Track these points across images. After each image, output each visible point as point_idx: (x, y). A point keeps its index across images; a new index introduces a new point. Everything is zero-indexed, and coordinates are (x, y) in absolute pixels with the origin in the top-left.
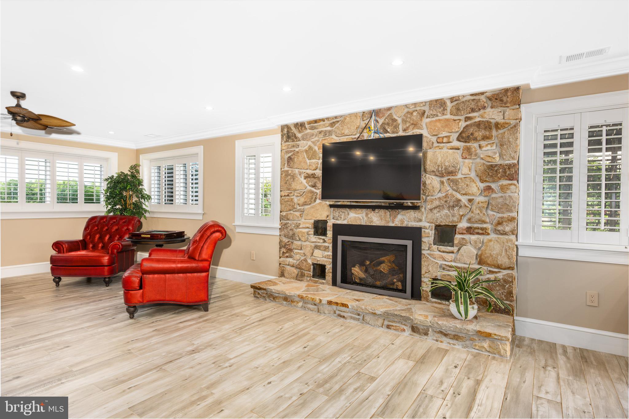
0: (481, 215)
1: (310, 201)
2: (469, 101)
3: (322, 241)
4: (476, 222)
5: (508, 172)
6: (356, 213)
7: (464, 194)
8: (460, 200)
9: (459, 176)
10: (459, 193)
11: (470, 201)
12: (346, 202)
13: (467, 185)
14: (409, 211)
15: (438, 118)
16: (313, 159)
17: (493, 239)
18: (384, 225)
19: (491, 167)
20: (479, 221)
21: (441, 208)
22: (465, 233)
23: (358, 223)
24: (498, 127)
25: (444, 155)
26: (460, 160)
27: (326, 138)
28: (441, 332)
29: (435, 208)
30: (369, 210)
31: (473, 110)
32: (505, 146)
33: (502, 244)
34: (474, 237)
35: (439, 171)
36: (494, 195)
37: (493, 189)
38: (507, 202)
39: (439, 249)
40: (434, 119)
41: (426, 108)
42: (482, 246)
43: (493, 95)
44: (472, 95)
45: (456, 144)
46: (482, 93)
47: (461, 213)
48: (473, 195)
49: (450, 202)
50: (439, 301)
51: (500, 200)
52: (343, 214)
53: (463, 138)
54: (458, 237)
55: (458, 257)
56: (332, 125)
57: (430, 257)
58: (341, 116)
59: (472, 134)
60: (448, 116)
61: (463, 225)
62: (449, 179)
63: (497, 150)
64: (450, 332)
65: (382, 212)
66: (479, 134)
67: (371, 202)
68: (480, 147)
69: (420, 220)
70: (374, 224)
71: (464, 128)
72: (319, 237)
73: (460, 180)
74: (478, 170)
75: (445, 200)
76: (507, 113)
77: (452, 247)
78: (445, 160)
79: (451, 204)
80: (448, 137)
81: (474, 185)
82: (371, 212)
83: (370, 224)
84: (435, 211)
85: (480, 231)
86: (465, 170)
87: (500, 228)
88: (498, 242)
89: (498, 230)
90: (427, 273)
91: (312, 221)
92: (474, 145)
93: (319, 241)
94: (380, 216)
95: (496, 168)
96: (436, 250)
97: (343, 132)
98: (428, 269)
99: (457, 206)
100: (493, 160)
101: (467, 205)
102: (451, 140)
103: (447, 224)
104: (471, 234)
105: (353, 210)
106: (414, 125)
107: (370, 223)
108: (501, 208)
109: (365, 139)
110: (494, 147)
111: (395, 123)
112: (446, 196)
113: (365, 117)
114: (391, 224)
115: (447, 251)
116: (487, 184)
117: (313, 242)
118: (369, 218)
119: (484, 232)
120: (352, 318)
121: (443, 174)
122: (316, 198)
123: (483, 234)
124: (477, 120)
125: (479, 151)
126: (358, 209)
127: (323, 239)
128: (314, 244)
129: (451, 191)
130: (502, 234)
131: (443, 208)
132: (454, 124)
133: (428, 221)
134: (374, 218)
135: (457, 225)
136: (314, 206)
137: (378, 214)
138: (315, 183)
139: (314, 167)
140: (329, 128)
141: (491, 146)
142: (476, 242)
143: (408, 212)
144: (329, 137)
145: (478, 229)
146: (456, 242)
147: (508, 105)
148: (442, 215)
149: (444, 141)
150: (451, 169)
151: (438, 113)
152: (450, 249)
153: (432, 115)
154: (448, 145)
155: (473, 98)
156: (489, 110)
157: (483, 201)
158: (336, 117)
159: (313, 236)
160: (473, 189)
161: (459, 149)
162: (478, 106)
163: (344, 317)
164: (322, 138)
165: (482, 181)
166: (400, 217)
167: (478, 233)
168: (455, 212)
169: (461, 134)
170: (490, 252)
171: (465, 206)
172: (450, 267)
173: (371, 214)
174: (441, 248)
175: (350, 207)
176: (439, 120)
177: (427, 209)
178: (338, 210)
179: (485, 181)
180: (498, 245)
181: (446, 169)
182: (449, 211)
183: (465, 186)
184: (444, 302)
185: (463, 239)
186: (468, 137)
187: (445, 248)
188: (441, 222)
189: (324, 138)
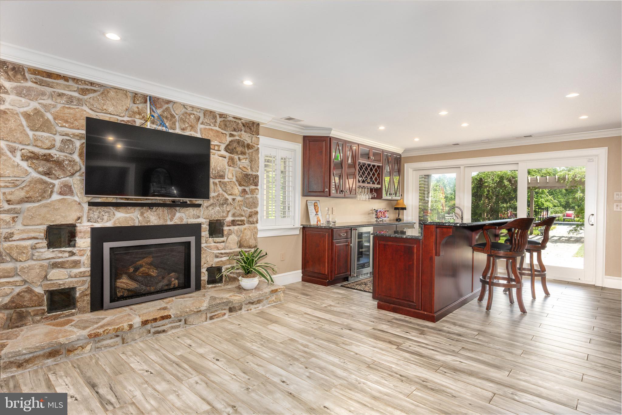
0: (240, 210)
1: (40, 196)
2: (232, 122)
3: (67, 255)
4: (238, 216)
5: (255, 180)
6: (127, 213)
7: (230, 195)
8: (228, 199)
9: (226, 180)
10: (227, 193)
11: (234, 200)
12: (111, 199)
13: (232, 188)
14: (189, 208)
15: (210, 127)
16: (43, 131)
17: (247, 228)
18: (162, 224)
19: (247, 175)
20: (240, 215)
21: (214, 205)
22: (231, 226)
23: (131, 224)
24: (249, 147)
25: (216, 160)
26: (227, 167)
27: (71, 106)
28: (250, 303)
29: (210, 205)
30: (144, 208)
31: (235, 130)
32: (253, 162)
33: (251, 231)
34: (236, 228)
35: (213, 174)
36: (247, 196)
37: (247, 192)
38: (255, 201)
39: (214, 241)
40: (208, 127)
41: (202, 115)
42: (241, 234)
43: (246, 123)
44: (234, 118)
45: (223, 153)
46: (240, 119)
47: (228, 210)
48: (236, 195)
49: (220, 200)
50: (214, 285)
51: (251, 200)
52: (107, 214)
53: (229, 149)
54: (226, 228)
55: (227, 245)
56: (84, 92)
57: (207, 250)
58: (101, 86)
59: (235, 148)
60: (217, 128)
61: (230, 218)
62: (220, 181)
63: (249, 164)
64: (255, 300)
65: (160, 210)
66: (239, 149)
67: (146, 199)
68: (239, 159)
69: (199, 217)
70: (151, 224)
71: (230, 142)
72: (60, 249)
73: (227, 183)
74: (238, 176)
75: (217, 198)
76: (253, 139)
77: (222, 237)
78: (217, 165)
79: (221, 202)
80: (219, 146)
81: (236, 188)
82: (147, 211)
83: (146, 225)
84: (210, 208)
85: (240, 223)
86: (230, 176)
87: (251, 220)
88: (249, 229)
89: (250, 221)
90: (205, 263)
91: (44, 227)
92: (236, 157)
93: (60, 255)
94: (158, 215)
95: (249, 177)
96: (212, 242)
97: (105, 107)
98: (206, 260)
99: (225, 203)
100: (247, 171)
101: (232, 203)
102: (220, 149)
103: (219, 219)
104: (234, 225)
105: (122, 209)
106: (192, 127)
107: (147, 223)
108: (251, 205)
109: (136, 125)
110: (247, 161)
111: (174, 120)
112: (218, 196)
113: (138, 100)
114: (169, 223)
115: (220, 241)
116: (243, 188)
117: (46, 259)
118: (145, 217)
119: (242, 223)
120: (172, 328)
121: (216, 177)
122: (52, 192)
123: (242, 224)
124: (237, 138)
125: (238, 162)
126: (130, 208)
127: (70, 252)
128: (48, 261)
129: (221, 192)
130: (251, 224)
131: (216, 205)
132: (223, 136)
133: (205, 217)
134: (151, 217)
135: (225, 219)
136: (48, 203)
137: (156, 213)
138: (50, 169)
139: (48, 144)
140: (76, 94)
141: (246, 160)
142: (237, 231)
143: (187, 210)
144: (77, 107)
145: (239, 221)
146: (225, 233)
147: (254, 133)
148: (215, 212)
149: (216, 149)
150: (222, 173)
151: (211, 123)
152: (222, 239)
153: (206, 123)
154: (219, 152)
155: (234, 120)
156: (243, 132)
157: (241, 200)
158: (92, 84)
159: (46, 249)
160: (235, 191)
161: (225, 158)
162: (238, 127)
163: (164, 331)
164: (64, 105)
165: (240, 185)
166: (178, 215)
167: (239, 225)
168: (224, 209)
169: (227, 145)
170: (245, 237)
171: (231, 204)
172: (222, 254)
173: (148, 213)
174: (216, 240)
175: (117, 205)
176: (212, 129)
177: (204, 206)
178: (97, 209)
179: (243, 185)
180: (250, 232)
181: (218, 173)
182: (220, 208)
183: (231, 188)
184: (217, 285)
185: (230, 230)
186: (233, 149)
187: (219, 239)
188: (215, 217)
189: (67, 106)
